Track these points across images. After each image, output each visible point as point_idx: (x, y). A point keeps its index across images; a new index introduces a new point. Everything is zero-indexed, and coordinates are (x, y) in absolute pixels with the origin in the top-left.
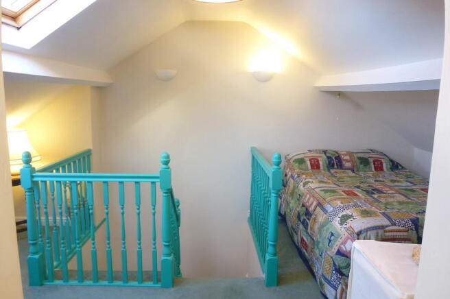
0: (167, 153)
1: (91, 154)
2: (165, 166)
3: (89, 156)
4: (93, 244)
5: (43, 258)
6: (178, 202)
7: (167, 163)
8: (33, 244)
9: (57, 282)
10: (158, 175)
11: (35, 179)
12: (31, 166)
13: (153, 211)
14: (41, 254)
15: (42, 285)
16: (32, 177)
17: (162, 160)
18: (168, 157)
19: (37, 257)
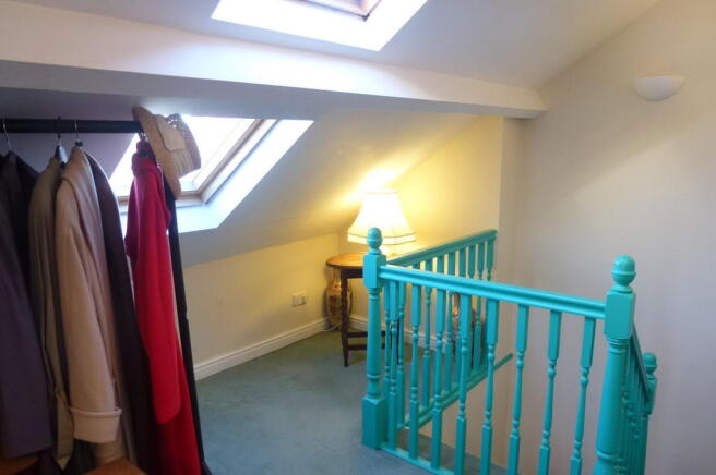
0: (629, 258)
1: (494, 238)
2: (620, 288)
3: (491, 242)
4: (463, 409)
5: (384, 405)
6: (654, 361)
7: (626, 281)
8: (373, 380)
9: (402, 453)
10: (602, 304)
11: (384, 275)
12: (379, 253)
13: (583, 379)
14: (382, 398)
15: (378, 449)
16: (379, 271)
17: (616, 272)
18: (631, 267)
19: (375, 401)
